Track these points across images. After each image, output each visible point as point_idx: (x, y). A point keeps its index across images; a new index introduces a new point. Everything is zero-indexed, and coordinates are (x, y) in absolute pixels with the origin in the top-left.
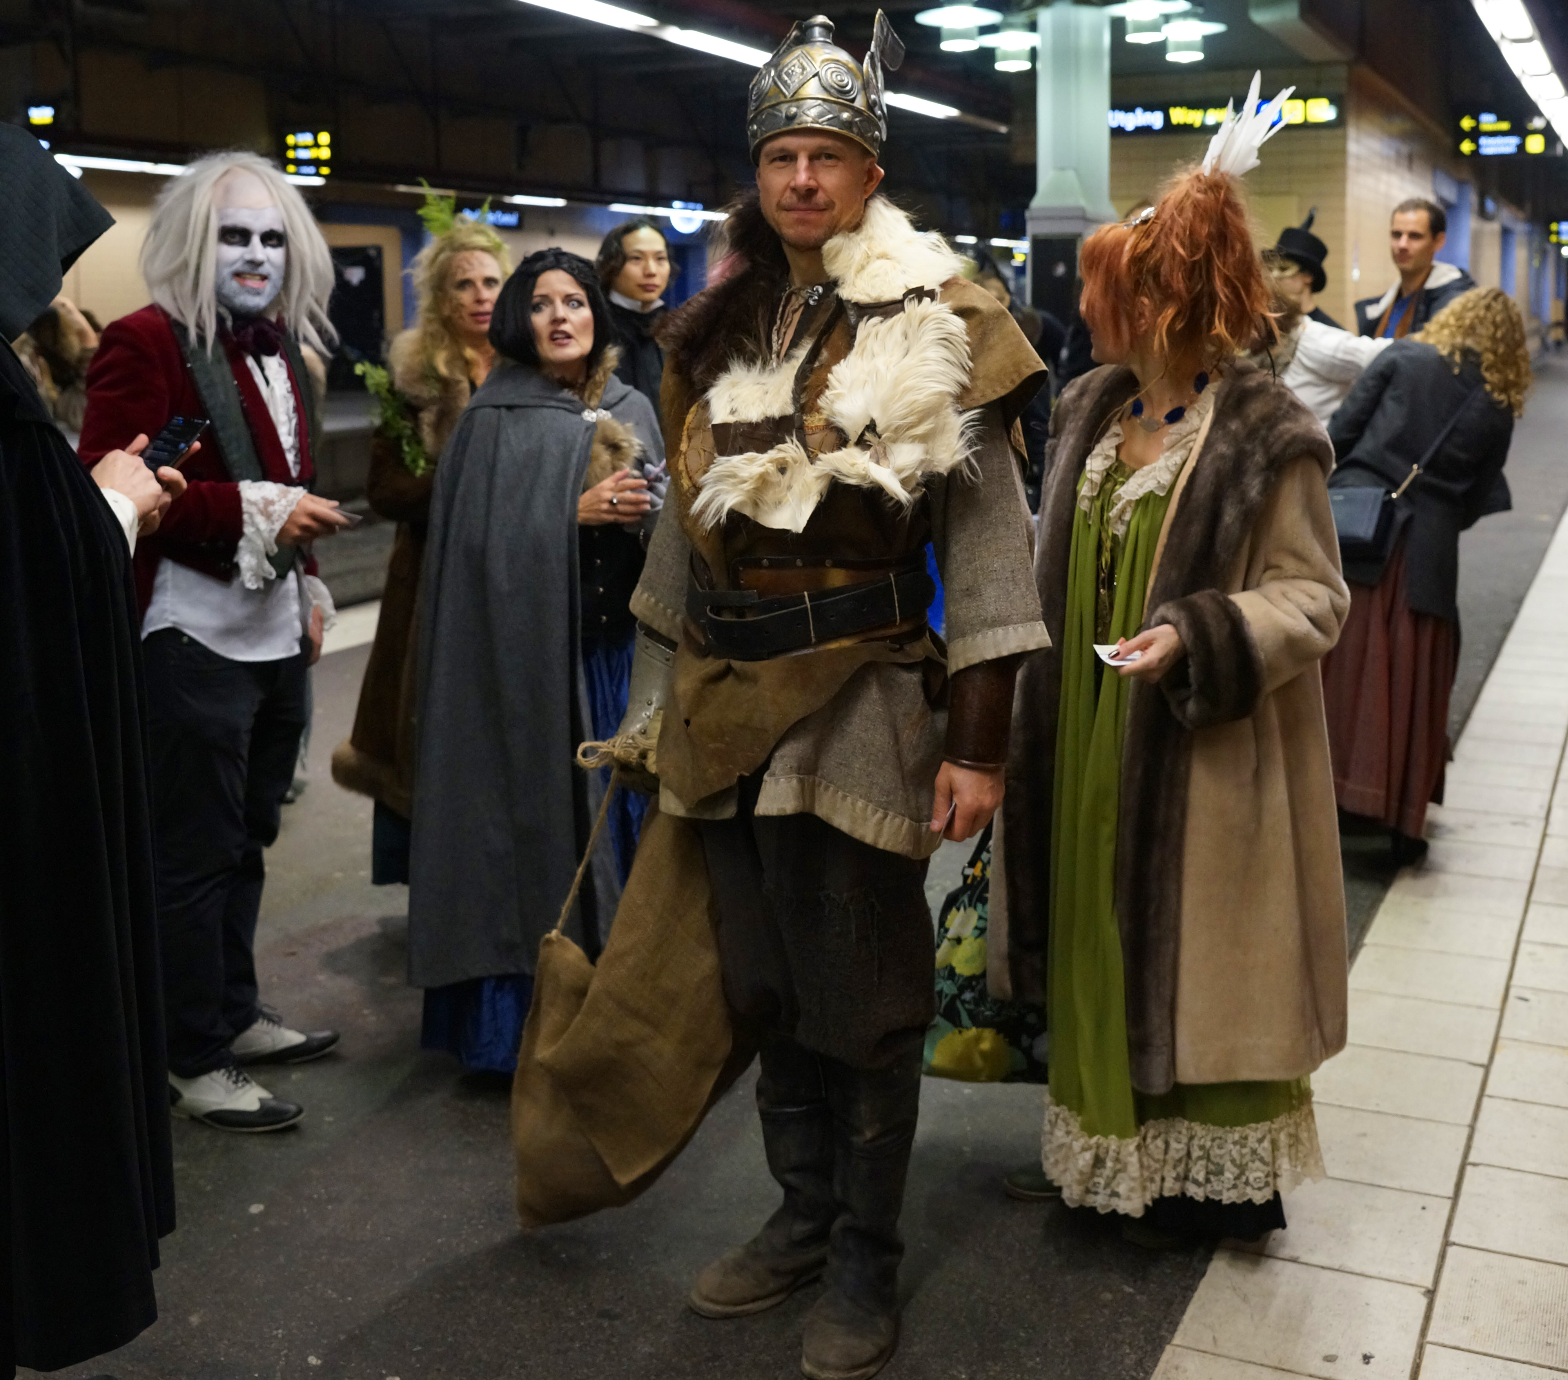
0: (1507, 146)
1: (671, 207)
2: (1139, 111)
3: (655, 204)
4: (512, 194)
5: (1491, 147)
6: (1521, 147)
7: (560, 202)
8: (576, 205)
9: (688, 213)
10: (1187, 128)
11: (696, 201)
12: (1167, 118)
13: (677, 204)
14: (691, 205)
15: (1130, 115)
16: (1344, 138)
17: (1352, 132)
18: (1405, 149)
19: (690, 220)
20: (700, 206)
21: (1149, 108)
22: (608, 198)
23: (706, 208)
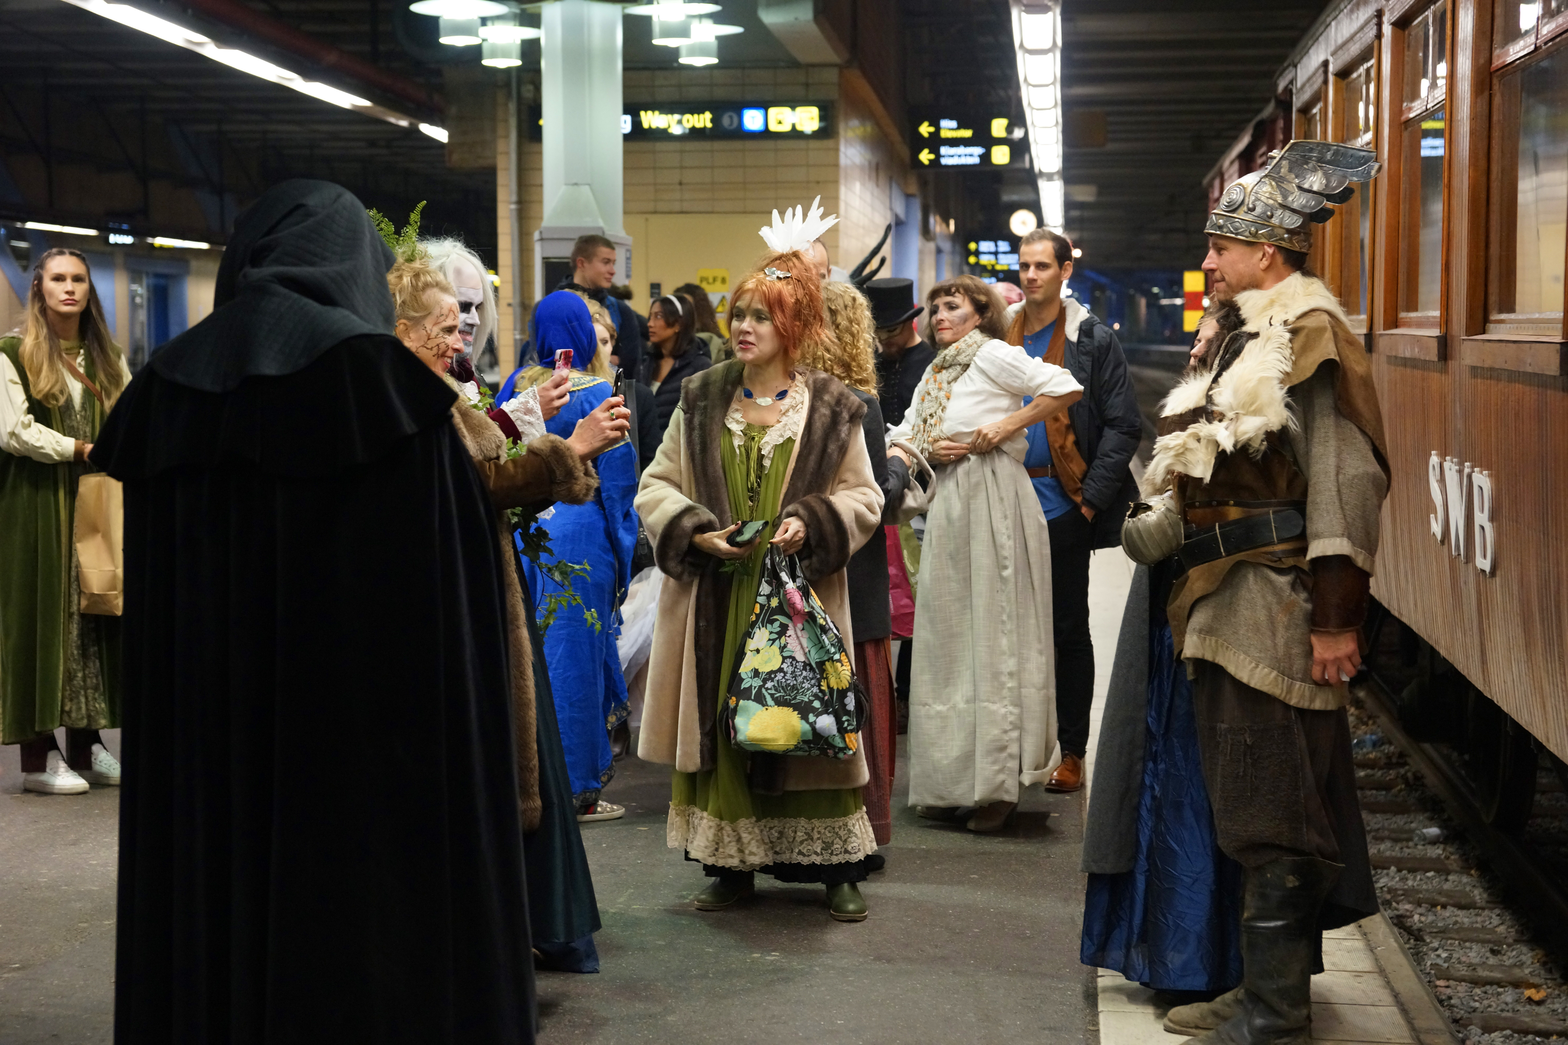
0: (969, 156)
5: (952, 156)
6: (986, 158)
12: (637, 122)
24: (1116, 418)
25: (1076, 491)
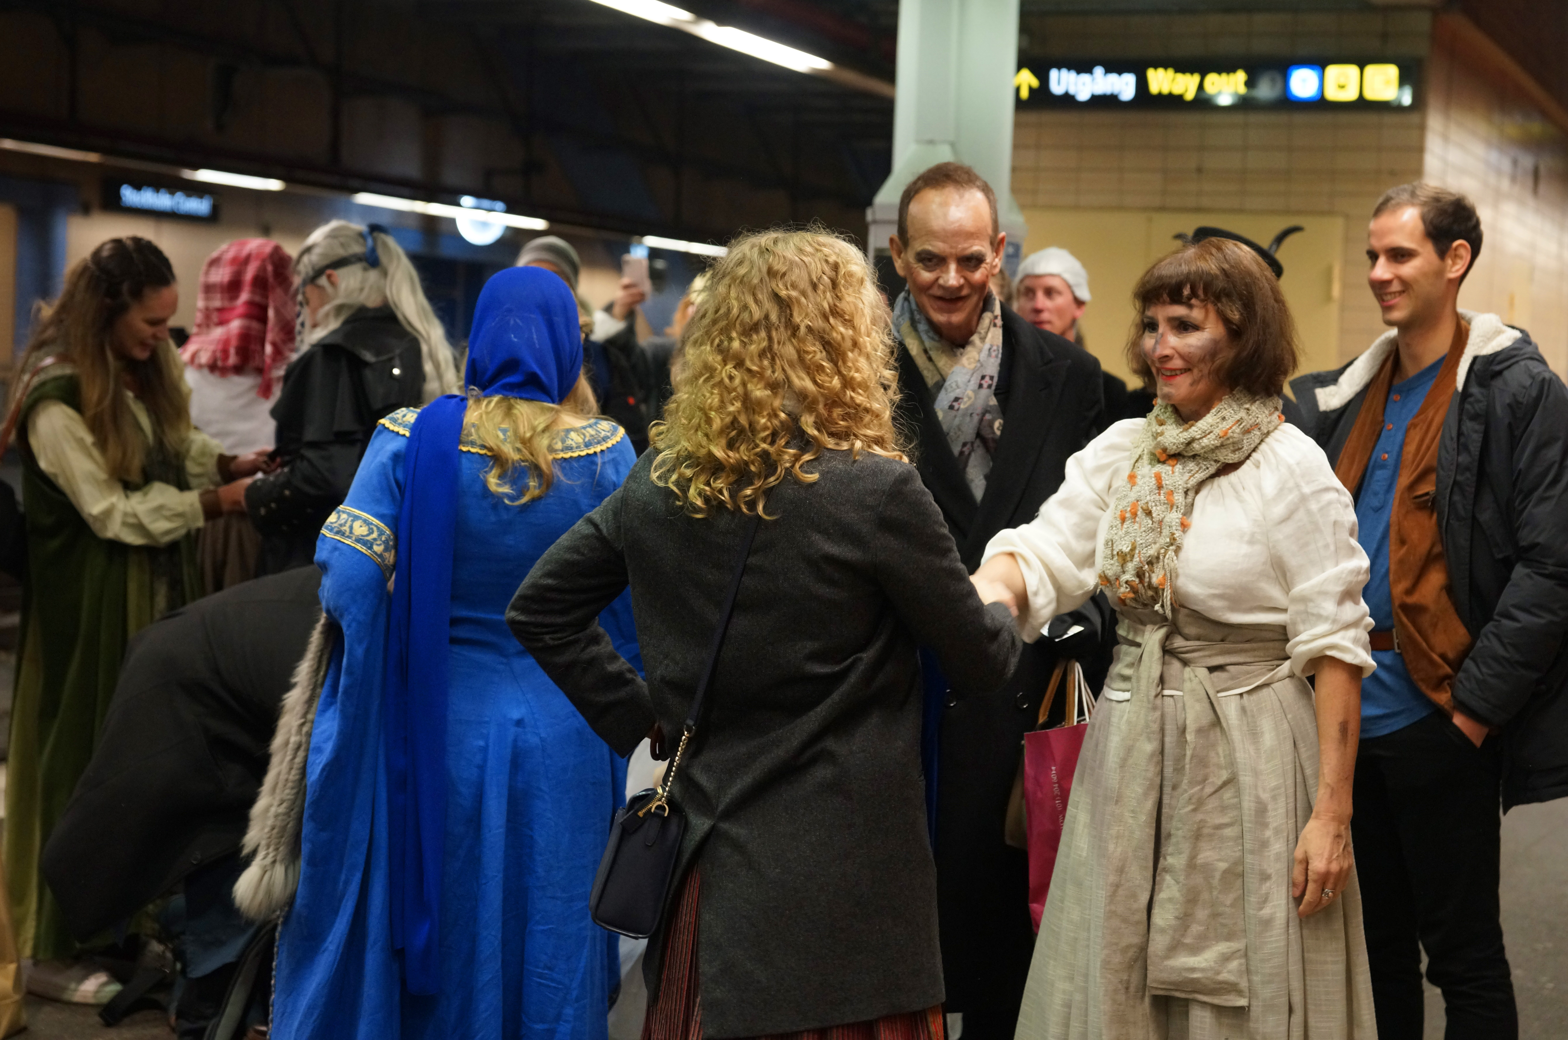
1: (459, 205)
2: (1099, 71)
3: (429, 198)
4: (196, 167)
7: (274, 185)
8: (300, 190)
9: (482, 215)
10: (1172, 101)
11: (493, 197)
12: (1142, 84)
13: (467, 200)
14: (486, 203)
15: (1085, 77)
16: (1422, 128)
17: (1435, 122)
18: (1527, 161)
19: (485, 225)
20: (500, 205)
21: (1114, 67)
22: (356, 183)
23: (510, 210)
24: (1534, 546)
25: (1438, 684)
